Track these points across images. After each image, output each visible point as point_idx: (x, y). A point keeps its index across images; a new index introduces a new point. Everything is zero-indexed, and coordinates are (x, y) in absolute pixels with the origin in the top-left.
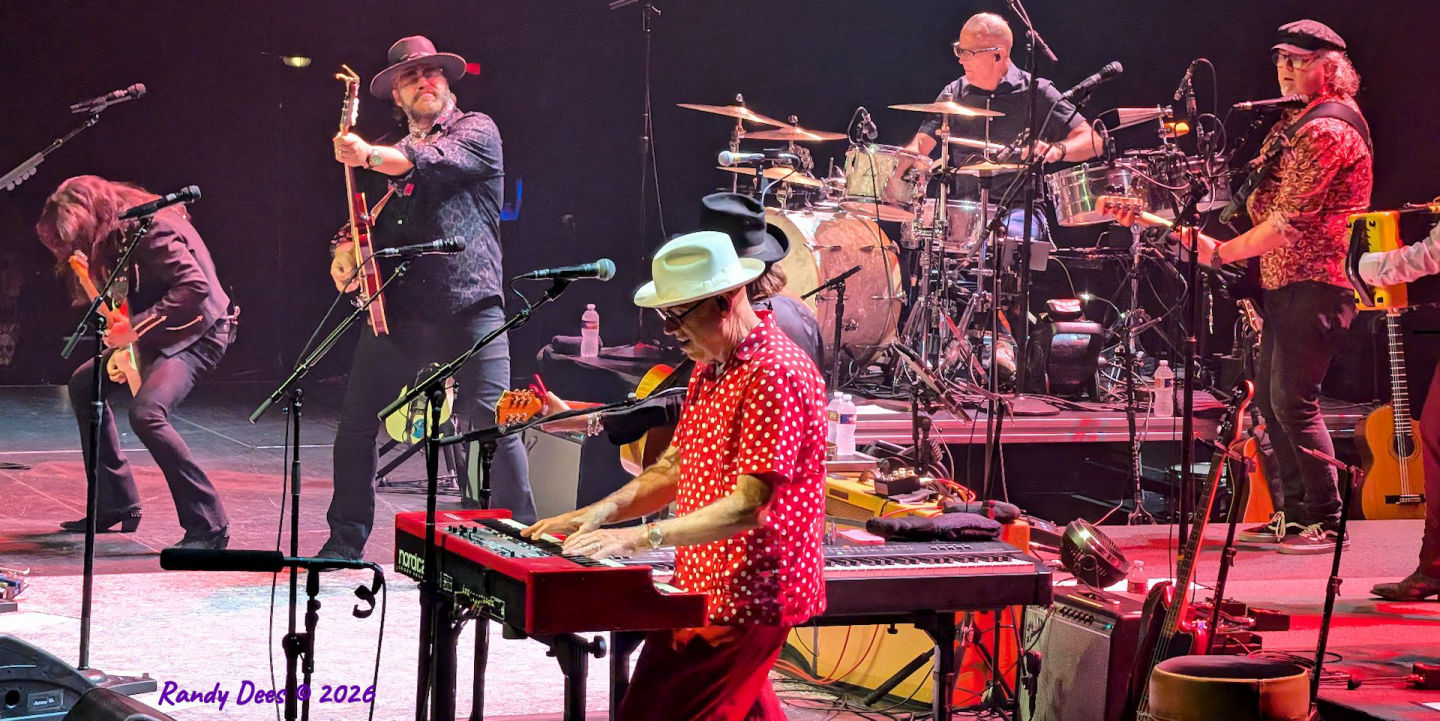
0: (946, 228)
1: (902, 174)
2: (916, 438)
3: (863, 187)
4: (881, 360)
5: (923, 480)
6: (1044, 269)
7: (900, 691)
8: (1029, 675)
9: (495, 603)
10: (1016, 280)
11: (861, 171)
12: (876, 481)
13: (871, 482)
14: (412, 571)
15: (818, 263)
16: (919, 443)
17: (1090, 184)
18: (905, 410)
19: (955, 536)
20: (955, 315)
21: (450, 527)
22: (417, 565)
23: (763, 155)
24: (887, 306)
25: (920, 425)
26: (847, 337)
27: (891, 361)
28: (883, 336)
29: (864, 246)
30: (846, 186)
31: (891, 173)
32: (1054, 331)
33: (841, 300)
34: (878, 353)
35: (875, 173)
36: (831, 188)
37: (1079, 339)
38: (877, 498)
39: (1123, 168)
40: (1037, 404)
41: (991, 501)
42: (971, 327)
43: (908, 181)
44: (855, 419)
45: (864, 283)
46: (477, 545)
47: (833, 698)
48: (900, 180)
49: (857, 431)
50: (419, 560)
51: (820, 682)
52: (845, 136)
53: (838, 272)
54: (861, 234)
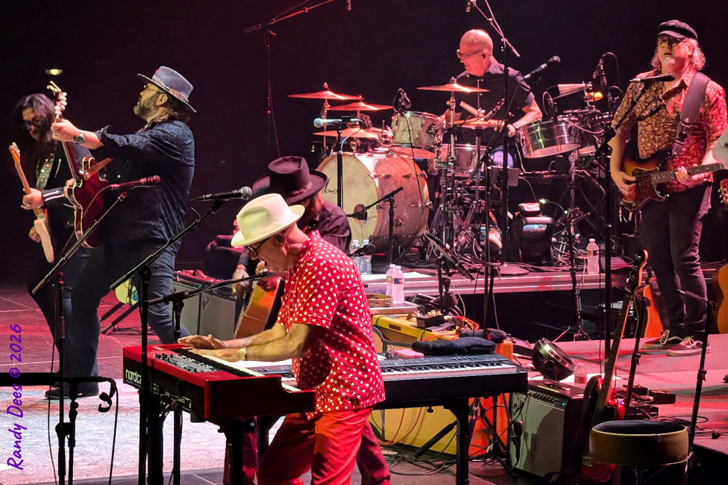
0: (455, 161)
1: (426, 129)
2: (441, 291)
3: (404, 138)
4: (418, 244)
5: (446, 317)
6: (516, 185)
7: (437, 448)
8: (514, 436)
9: (186, 401)
10: (499, 192)
11: (401, 128)
12: (418, 319)
13: (415, 319)
14: (134, 382)
15: (377, 186)
16: (443, 294)
17: (542, 132)
18: (433, 274)
19: (467, 351)
20: (463, 215)
21: (156, 355)
22: (137, 378)
23: (341, 120)
24: (420, 210)
25: (444, 283)
26: (396, 230)
27: (424, 245)
28: (418, 231)
29: (405, 174)
30: (393, 138)
31: (420, 129)
32: (524, 222)
33: (392, 208)
34: (416, 240)
35: (410, 128)
36: (384, 139)
37: (539, 227)
38: (419, 329)
39: (563, 121)
40: (515, 269)
41: (489, 329)
42: (473, 222)
43: (430, 133)
44: (403, 281)
45: (406, 197)
46: (173, 365)
47: (395, 453)
48: (425, 133)
49: (405, 289)
50: (138, 376)
51: (386, 444)
52: (391, 107)
53: (390, 190)
54: (403, 167)
